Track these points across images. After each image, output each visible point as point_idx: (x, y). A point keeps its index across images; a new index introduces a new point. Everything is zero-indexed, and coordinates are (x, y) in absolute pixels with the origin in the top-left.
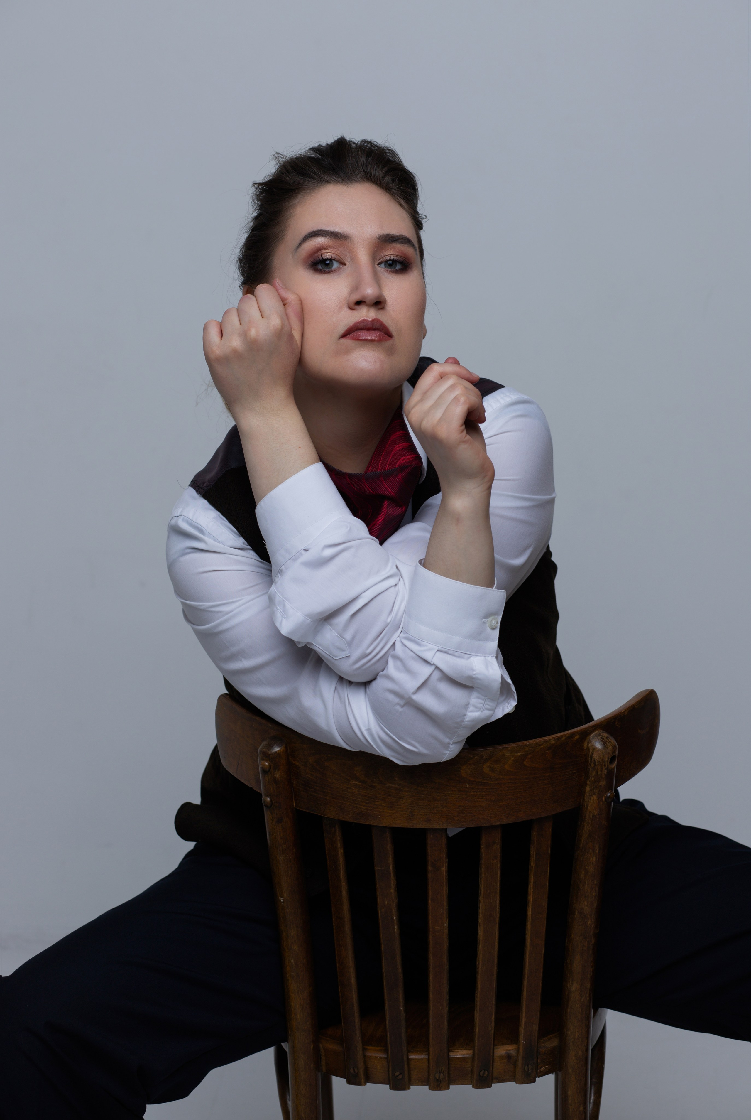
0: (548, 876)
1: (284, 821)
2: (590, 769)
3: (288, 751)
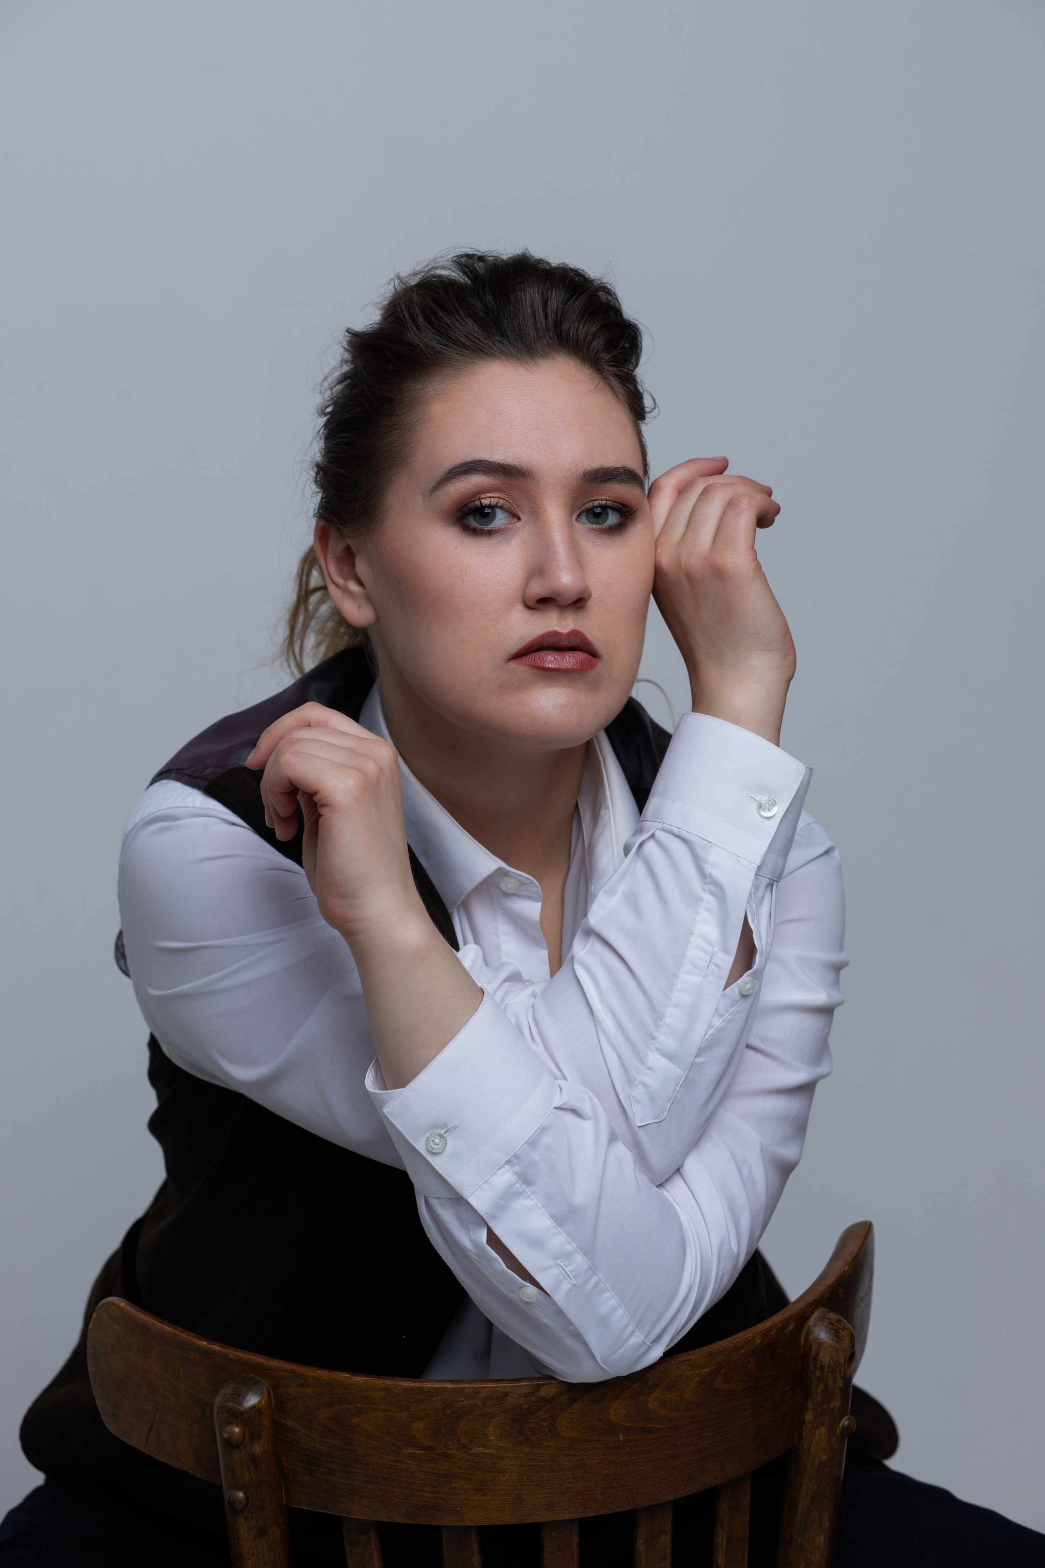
1: (270, 1532)
3: (272, 1401)
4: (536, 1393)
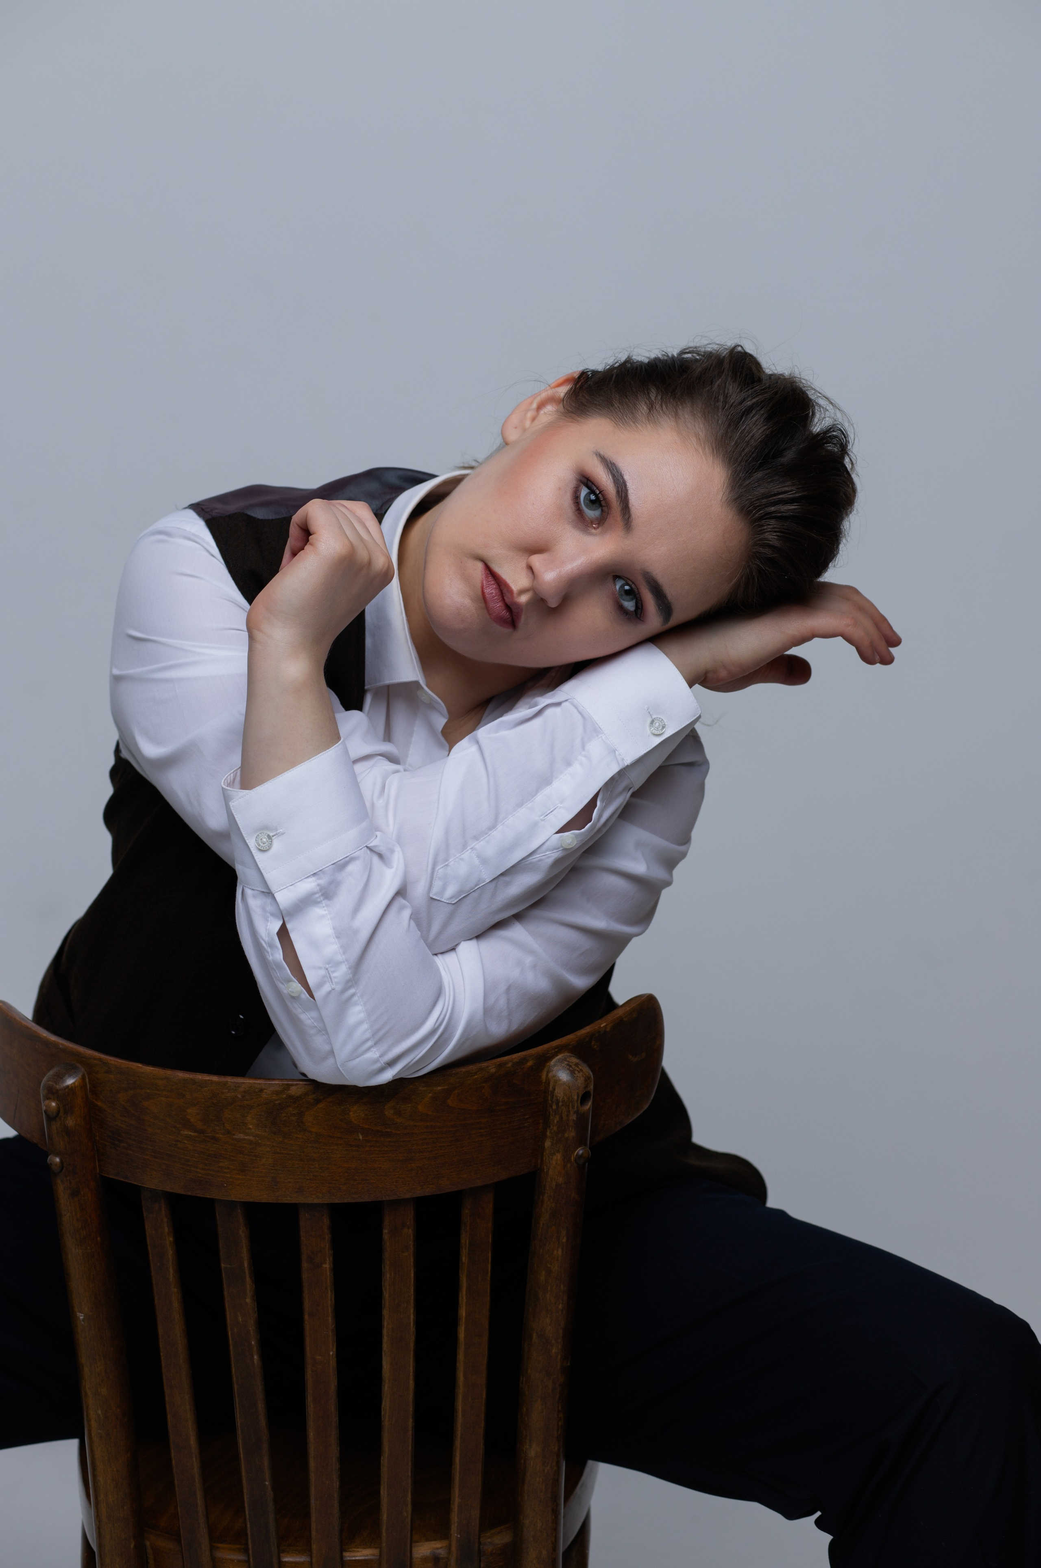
0: (489, 1278)
1: (82, 1193)
2: (551, 1112)
3: (86, 1084)
4: (286, 1092)
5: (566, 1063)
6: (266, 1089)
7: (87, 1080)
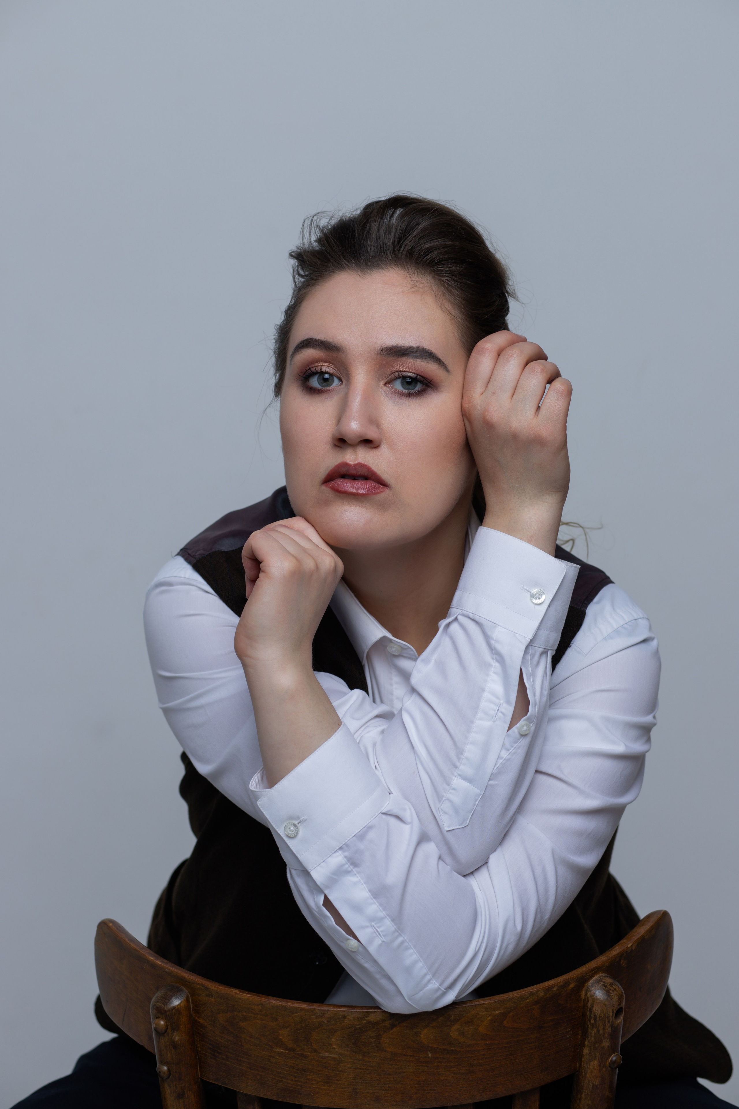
1: (186, 1096)
2: (589, 1026)
3: (190, 1004)
4: (366, 1018)
5: (602, 983)
6: (349, 1016)
7: (190, 1000)
